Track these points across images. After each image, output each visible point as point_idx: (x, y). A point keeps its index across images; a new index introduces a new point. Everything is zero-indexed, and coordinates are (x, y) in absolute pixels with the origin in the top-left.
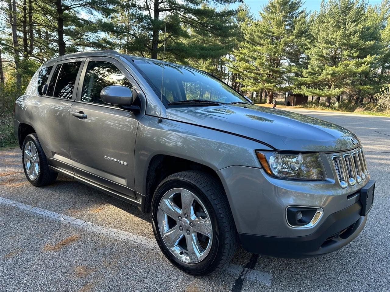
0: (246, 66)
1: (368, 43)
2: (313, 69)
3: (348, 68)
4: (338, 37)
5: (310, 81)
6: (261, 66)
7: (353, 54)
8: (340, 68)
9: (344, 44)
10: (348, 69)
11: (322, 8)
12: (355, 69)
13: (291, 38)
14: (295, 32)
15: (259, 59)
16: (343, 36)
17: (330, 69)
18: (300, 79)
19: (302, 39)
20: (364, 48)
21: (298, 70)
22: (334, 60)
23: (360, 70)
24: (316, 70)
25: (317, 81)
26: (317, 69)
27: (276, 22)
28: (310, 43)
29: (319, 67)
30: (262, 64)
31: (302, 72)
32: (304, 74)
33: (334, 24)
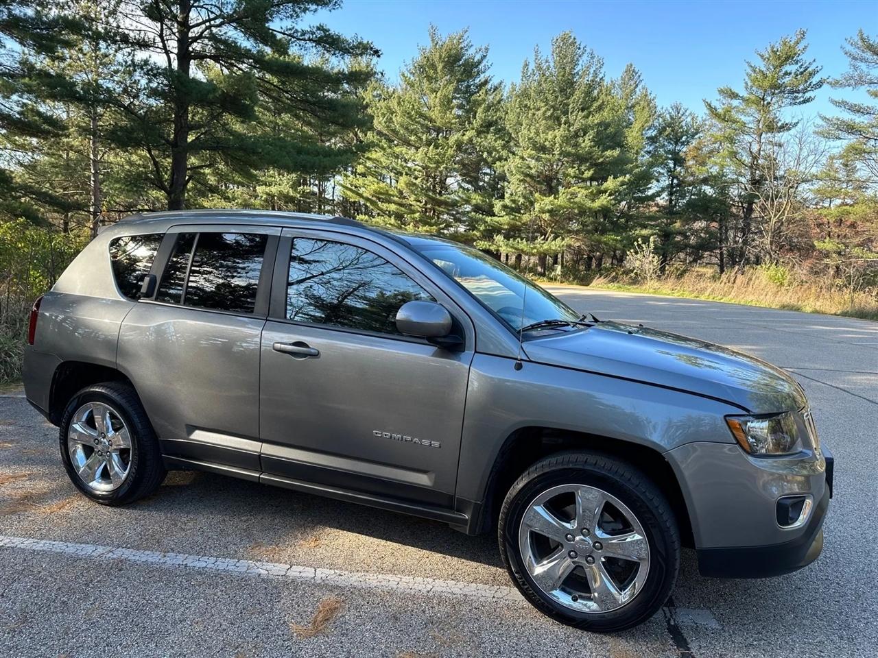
0: (380, 187)
1: (608, 153)
2: (514, 201)
3: (576, 200)
4: (558, 140)
5: (508, 224)
6: (409, 189)
7: (583, 173)
8: (562, 199)
9: (568, 154)
10: (576, 203)
11: (524, 79)
12: (589, 204)
13: (469, 134)
14: (477, 122)
15: (407, 174)
16: (566, 140)
17: (544, 202)
18: (488, 219)
19: (489, 137)
20: (602, 163)
21: (483, 201)
22: (549, 184)
23: (597, 204)
24: (520, 203)
25: (520, 224)
26: (522, 200)
27: (440, 99)
28: (504, 147)
29: (524, 197)
30: (410, 185)
31: (492, 206)
32: (496, 210)
33: (549, 114)
